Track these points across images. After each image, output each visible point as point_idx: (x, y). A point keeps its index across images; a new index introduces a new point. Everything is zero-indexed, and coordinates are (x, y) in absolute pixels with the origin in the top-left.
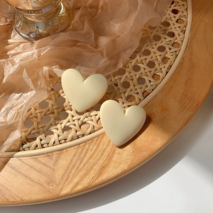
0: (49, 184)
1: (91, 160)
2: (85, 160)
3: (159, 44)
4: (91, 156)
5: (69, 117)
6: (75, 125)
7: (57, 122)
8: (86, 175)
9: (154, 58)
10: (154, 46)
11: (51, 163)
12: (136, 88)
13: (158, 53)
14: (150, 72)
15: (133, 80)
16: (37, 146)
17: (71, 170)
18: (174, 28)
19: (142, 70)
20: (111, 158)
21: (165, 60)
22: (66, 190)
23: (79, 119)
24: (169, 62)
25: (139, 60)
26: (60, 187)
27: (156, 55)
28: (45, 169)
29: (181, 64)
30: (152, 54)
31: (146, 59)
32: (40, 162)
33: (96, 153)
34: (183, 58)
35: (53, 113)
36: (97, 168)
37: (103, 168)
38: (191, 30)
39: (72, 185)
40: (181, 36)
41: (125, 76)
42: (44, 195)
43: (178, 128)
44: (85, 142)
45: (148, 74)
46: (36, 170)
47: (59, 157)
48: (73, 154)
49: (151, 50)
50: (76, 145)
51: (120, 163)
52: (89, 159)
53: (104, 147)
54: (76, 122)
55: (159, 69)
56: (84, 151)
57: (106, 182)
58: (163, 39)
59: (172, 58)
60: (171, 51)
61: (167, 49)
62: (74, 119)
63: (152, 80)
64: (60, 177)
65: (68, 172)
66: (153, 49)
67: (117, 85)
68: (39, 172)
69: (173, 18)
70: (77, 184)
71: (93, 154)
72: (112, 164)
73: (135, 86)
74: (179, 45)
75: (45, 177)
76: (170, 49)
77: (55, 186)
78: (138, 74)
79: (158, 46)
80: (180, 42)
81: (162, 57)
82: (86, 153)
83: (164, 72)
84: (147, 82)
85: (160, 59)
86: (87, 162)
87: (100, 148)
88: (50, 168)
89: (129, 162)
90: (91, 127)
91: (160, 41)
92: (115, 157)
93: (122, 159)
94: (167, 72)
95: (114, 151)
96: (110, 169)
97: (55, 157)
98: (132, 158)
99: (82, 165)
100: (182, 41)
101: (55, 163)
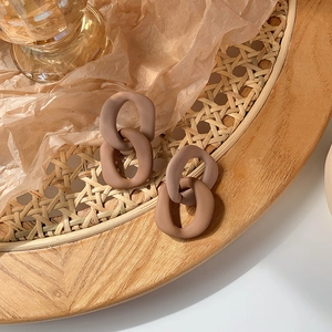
0: (54, 293)
1: (120, 258)
2: (111, 257)
3: (237, 63)
4: (120, 252)
5: (87, 188)
6: (95, 202)
7: (68, 197)
8: (111, 280)
9: (226, 89)
10: (227, 67)
11: (58, 261)
12: (194, 139)
13: (235, 79)
14: (219, 112)
15: (190, 126)
16: (37, 235)
17: (88, 273)
18: (263, 34)
19: (206, 109)
20: (150, 256)
21: (243, 91)
22: (80, 304)
23: (102, 192)
24: (251, 94)
26: (72, 298)
27: (231, 82)
28: (49, 271)
29: (271, 96)
30: (224, 81)
31: (212, 90)
32: (42, 259)
33: (128, 247)
34: (275, 87)
35: (61, 181)
36: (128, 270)
37: (137, 271)
38: (293, 35)
39: (89, 296)
40: (275, 49)
42: (48, 311)
43: (260, 206)
44: (110, 229)
45: (215, 115)
46: (35, 271)
47: (70, 251)
48: (91, 248)
49: (223, 74)
50: (96, 234)
51: (164, 264)
52: (117, 256)
53: (141, 237)
54: (97, 197)
55: (233, 107)
56: (109, 243)
57: (142, 292)
58: (243, 54)
59: (256, 88)
60: (256, 75)
61: (249, 72)
62: (94, 191)
63: (221, 126)
64: (72, 282)
65: (85, 275)
66: (227, 73)
67: (163, 135)
68: (40, 275)
70: (97, 294)
71: (123, 248)
72: (152, 264)
73: (192, 136)
74: (269, 64)
75: (49, 283)
76: (254, 72)
77: (63, 297)
78: (199, 115)
79: (233, 66)
80: (272, 60)
81: (240, 86)
82: (112, 245)
83: (242, 112)
84: (213, 129)
85: (236, 91)
86: (114, 260)
87: (133, 239)
88: (57, 268)
89: (178, 262)
90: (121, 204)
91: (239, 57)
92: (157, 254)
93: (168, 257)
94: (247, 113)
95: (156, 243)
96: (149, 272)
97: (64, 251)
98: (183, 255)
99: (105, 266)
100: (276, 57)
101: (64, 262)
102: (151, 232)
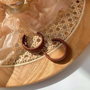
0: (18, 79)
1: (36, 70)
2: (34, 70)
3: (69, 18)
4: (36, 69)
6: (30, 55)
7: (23, 53)
8: (34, 76)
9: (66, 25)
10: (67, 19)
11: (20, 71)
13: (68, 22)
14: (64, 31)
15: (56, 35)
16: (14, 63)
17: (28, 74)
18: (77, 10)
19: (60, 30)
20: (45, 70)
21: (71, 25)
24: (73, 26)
25: (59, 25)
26: (23, 81)
28: (17, 73)
29: (79, 27)
30: (65, 23)
31: (62, 25)
32: (15, 70)
33: (39, 67)
34: (80, 25)
35: (21, 49)
36: (38, 74)
37: (41, 74)
39: (28, 81)
40: (80, 14)
41: (52, 33)
42: (16, 84)
44: (34, 62)
45: (63, 32)
47: (23, 68)
48: (29, 67)
49: (65, 21)
50: (30, 63)
51: (48, 72)
52: (35, 70)
53: (42, 65)
55: (68, 30)
56: (34, 66)
58: (71, 15)
59: (74, 24)
61: (73, 20)
63: (65, 35)
64: (23, 77)
65: (27, 75)
66: (66, 20)
67: (49, 37)
68: (15, 74)
69: (76, 5)
70: (30, 80)
72: (45, 72)
74: (78, 18)
75: (17, 77)
76: (74, 20)
77: (21, 81)
78: (59, 32)
79: (68, 19)
80: (79, 17)
81: (70, 24)
82: (34, 67)
83: (70, 31)
84: (62, 36)
85: (69, 25)
86: (35, 71)
87: (40, 65)
88: (19, 73)
89: (52, 72)
91: (70, 16)
92: (47, 69)
93: (50, 70)
94: (72, 31)
95: (46, 67)
96: (44, 74)
97: (21, 68)
98: (54, 70)
99: (32, 72)
100: (80, 16)
101: (21, 71)
102: (45, 64)
